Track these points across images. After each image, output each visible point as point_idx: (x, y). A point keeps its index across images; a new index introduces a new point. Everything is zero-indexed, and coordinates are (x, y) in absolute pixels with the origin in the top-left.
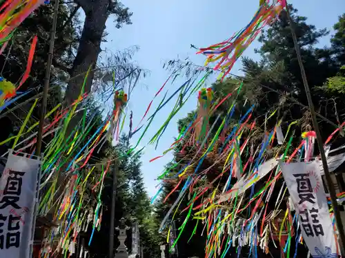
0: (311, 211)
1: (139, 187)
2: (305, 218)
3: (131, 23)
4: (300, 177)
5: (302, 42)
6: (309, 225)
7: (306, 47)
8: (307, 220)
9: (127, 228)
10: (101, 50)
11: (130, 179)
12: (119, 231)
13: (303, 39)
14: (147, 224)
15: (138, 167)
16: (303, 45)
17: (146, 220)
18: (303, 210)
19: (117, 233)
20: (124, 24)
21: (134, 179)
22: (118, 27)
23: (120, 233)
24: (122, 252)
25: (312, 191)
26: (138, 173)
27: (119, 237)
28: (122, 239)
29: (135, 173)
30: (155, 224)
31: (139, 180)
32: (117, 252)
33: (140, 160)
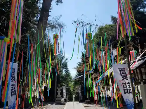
0: (127, 83)
1: (67, 72)
2: (125, 86)
3: (63, 3)
4: (121, 70)
5: (140, 8)
6: (127, 89)
7: (142, 10)
8: (126, 87)
9: (61, 88)
10: (49, 16)
11: (63, 68)
12: (58, 89)
13: (141, 6)
14: (70, 87)
15: (66, 63)
16: (140, 9)
17: (70, 85)
18: (124, 83)
19: (57, 90)
20: (59, 3)
21: (65, 68)
22: (57, 4)
23: (58, 90)
24: (59, 97)
25: (127, 75)
26: (67, 66)
27: (58, 92)
28: (59, 92)
29: (65, 66)
30: (73, 87)
31: (67, 69)
32: (57, 97)
33: (67, 61)
